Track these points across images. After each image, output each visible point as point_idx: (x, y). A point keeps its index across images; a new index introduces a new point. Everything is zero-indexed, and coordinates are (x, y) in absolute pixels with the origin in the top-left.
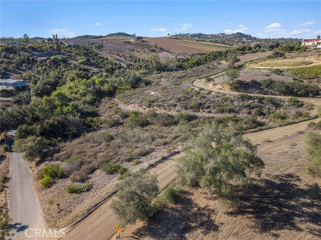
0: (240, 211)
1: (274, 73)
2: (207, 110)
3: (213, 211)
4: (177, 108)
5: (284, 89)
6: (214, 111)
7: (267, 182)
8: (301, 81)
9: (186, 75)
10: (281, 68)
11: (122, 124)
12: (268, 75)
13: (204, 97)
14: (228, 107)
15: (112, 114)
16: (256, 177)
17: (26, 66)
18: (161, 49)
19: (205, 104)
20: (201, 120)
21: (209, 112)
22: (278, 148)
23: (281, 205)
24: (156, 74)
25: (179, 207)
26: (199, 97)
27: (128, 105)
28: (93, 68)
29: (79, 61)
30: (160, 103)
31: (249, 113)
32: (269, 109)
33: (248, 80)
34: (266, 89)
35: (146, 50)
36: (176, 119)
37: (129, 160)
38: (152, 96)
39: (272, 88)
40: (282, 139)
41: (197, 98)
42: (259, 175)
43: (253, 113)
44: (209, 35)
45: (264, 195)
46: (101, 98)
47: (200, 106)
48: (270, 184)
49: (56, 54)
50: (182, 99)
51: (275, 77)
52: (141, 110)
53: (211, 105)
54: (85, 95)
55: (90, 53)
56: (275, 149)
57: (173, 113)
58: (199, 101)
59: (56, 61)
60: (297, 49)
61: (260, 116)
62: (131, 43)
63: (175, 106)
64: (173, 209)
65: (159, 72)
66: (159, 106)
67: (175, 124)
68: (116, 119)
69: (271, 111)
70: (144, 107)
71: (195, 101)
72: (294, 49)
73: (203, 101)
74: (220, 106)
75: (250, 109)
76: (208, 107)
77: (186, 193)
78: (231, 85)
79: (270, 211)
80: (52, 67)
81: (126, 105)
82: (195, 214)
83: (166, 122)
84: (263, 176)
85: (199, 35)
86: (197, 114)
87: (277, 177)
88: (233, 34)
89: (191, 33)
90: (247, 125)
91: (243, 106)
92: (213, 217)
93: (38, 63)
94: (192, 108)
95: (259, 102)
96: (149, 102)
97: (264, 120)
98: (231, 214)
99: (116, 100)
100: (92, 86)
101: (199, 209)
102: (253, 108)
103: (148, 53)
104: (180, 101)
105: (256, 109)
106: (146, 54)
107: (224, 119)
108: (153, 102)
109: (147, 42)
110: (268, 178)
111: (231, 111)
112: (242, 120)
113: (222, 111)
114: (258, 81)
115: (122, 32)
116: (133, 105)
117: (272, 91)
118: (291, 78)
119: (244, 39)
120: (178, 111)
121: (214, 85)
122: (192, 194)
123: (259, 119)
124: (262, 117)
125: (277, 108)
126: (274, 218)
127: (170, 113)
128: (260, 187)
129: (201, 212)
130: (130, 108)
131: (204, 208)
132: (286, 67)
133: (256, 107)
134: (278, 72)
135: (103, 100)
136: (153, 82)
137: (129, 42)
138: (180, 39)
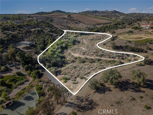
0: (116, 87)
1: (128, 42)
2: (104, 57)
3: (110, 87)
4: (94, 56)
5: (131, 49)
6: (107, 57)
7: (123, 81)
8: (137, 46)
9: (94, 39)
10: (131, 40)
11: (75, 61)
12: (126, 43)
13: (103, 52)
14: (112, 56)
15: (71, 57)
16: (120, 80)
17: (29, 35)
18: (80, 21)
19: (104, 54)
20: (103, 61)
21: (105, 58)
22: (127, 72)
23: (125, 86)
24: (80, 36)
25: (102, 87)
26: (102, 52)
27: (75, 54)
28: (54, 34)
29: (48, 31)
30: (88, 54)
31: (119, 59)
32: (126, 57)
33: (119, 45)
34: (125, 49)
35: (73, 22)
36: (94, 60)
37: (85, 75)
38: (84, 50)
39: (127, 49)
40: (128, 69)
41: (101, 52)
42: (121, 80)
43: (120, 58)
44: (100, 11)
45: (122, 84)
46: (64, 50)
47: (102, 55)
48: (123, 82)
49: (37, 27)
50: (96, 52)
51: (128, 44)
52: (81, 56)
53: (106, 55)
54: (58, 49)
55: (50, 25)
56: (126, 72)
57: (93, 58)
58: (102, 54)
59: (39, 31)
60: (139, 29)
61: (122, 59)
62: (66, 18)
63: (93, 55)
64: (101, 87)
65: (81, 35)
66: (87, 55)
67: (94, 62)
68: (73, 59)
69: (126, 58)
70: (82, 55)
71: (100, 53)
72: (138, 28)
73: (103, 53)
74: (109, 55)
75: (119, 57)
76: (105, 56)
77: (104, 84)
78: (112, 47)
79: (123, 87)
80: (38, 34)
81: (74, 53)
82: (106, 88)
83: (91, 61)
84: (122, 80)
85: (96, 12)
86: (101, 58)
87: (125, 80)
88: (112, 11)
89: (92, 11)
90: (118, 63)
91: (117, 56)
92: (110, 89)
93: (32, 33)
94: (99, 56)
95: (122, 55)
96: (83, 53)
97: (124, 61)
98: (114, 88)
99: (69, 51)
100: (59, 45)
101: (107, 87)
102: (120, 57)
103: (74, 24)
104: (95, 53)
105: (121, 57)
106: (73, 25)
107: (111, 61)
108: (85, 53)
109: (72, 17)
110: (123, 80)
111: (113, 58)
112: (116, 61)
113: (110, 58)
114: (122, 46)
115: (58, 10)
116: (77, 54)
117: (127, 50)
118: (134, 44)
119: (117, 14)
120: (94, 57)
121: (106, 47)
122: (105, 84)
123: (122, 61)
124: (123, 60)
125: (128, 57)
126: (124, 89)
127: (91, 58)
128: (121, 82)
129: (107, 88)
130: (76, 55)
131: (108, 87)
132: (133, 40)
133: (121, 56)
134: (130, 42)
135: (64, 51)
136: (80, 41)
137: (64, 18)
138: (87, 15)
